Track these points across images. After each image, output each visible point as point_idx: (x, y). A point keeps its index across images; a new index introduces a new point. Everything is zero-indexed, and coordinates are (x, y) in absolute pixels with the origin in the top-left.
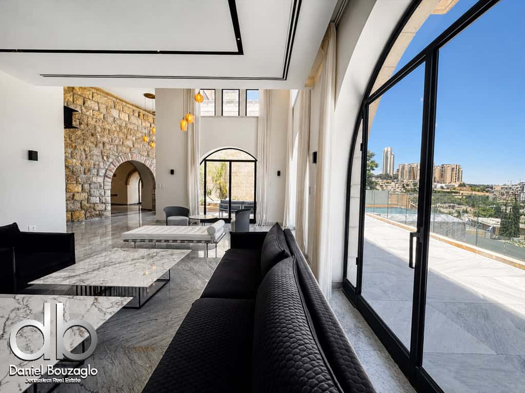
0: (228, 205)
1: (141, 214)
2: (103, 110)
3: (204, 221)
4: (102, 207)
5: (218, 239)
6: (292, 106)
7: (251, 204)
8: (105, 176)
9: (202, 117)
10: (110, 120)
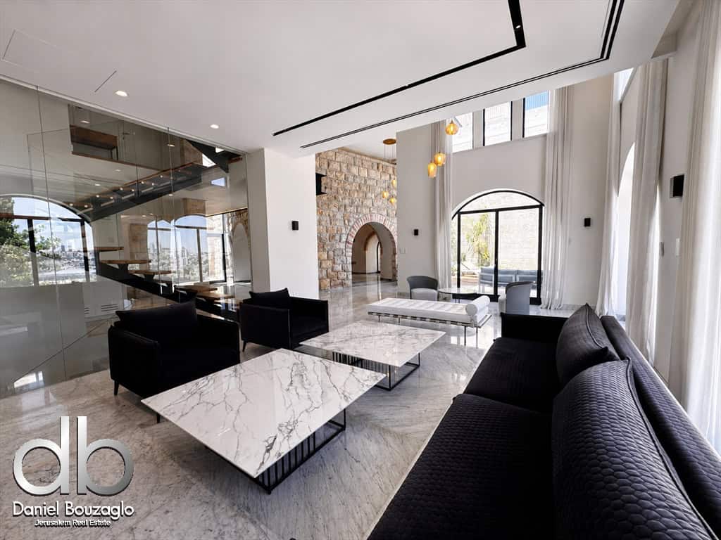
0: (493, 275)
1: (380, 284)
2: (344, 169)
3: (457, 297)
4: (343, 275)
5: (481, 322)
6: (620, 98)
7: (531, 273)
8: (347, 242)
9: (454, 154)
10: (351, 179)
